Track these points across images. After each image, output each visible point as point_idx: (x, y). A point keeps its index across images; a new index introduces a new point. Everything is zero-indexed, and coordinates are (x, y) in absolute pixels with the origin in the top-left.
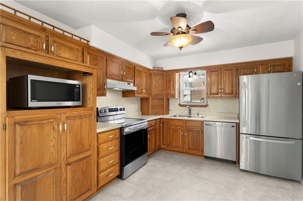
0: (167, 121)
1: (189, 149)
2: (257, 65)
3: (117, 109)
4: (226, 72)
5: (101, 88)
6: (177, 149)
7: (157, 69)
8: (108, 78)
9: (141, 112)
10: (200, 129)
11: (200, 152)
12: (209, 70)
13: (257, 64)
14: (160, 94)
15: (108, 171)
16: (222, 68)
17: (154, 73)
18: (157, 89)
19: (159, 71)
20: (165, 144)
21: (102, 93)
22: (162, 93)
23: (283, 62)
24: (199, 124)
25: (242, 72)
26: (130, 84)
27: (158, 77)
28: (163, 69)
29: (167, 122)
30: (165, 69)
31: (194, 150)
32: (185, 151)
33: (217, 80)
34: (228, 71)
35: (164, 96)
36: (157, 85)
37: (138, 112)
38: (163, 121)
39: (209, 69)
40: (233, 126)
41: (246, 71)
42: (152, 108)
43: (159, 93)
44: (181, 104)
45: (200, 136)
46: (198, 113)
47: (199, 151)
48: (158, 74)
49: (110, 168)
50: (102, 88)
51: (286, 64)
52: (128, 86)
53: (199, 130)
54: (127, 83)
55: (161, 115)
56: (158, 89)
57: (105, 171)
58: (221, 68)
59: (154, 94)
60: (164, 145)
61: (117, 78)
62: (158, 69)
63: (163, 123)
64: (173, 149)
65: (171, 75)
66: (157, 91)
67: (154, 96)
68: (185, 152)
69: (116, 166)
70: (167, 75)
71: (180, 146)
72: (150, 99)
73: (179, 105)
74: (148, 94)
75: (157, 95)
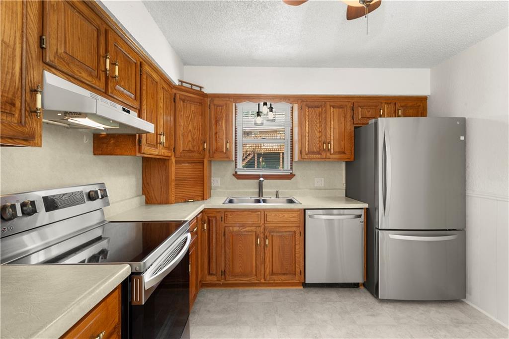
0: (219, 216)
1: (273, 273)
2: (381, 103)
3: (79, 197)
4: (335, 111)
5: (13, 105)
6: (245, 280)
7: (189, 86)
8: (51, 67)
9: (144, 197)
10: (296, 227)
11: (297, 276)
12: (305, 103)
13: (382, 101)
14: (196, 148)
16: (328, 103)
17: (183, 97)
18: (190, 139)
19: (193, 93)
20: (214, 273)
21: (20, 129)
22: (201, 148)
23: (417, 103)
24: (294, 217)
25: (360, 113)
27: (193, 108)
28: (203, 90)
29: (219, 218)
30: (206, 91)
31: (284, 274)
32: (263, 281)
33: (318, 125)
34: (337, 109)
35: (205, 155)
36: (190, 127)
37: (138, 196)
38: (208, 217)
39: (304, 101)
40: (360, 216)
41: (367, 112)
42: (177, 186)
43: (193, 147)
44: (238, 173)
45: (297, 243)
46: (277, 192)
47: (295, 275)
48: (192, 101)
50: (18, 104)
51: (420, 106)
53: (294, 229)
55: (198, 200)
56: (192, 138)
58: (325, 103)
59: (182, 150)
60: (212, 274)
61: (90, 79)
62: (192, 88)
63: (209, 221)
64: (236, 280)
65: (222, 106)
66: (189, 141)
67: (181, 153)
68: (264, 283)
70: (212, 107)
71: (252, 271)
72: (172, 163)
73: (234, 175)
74: (168, 148)
75: (190, 151)
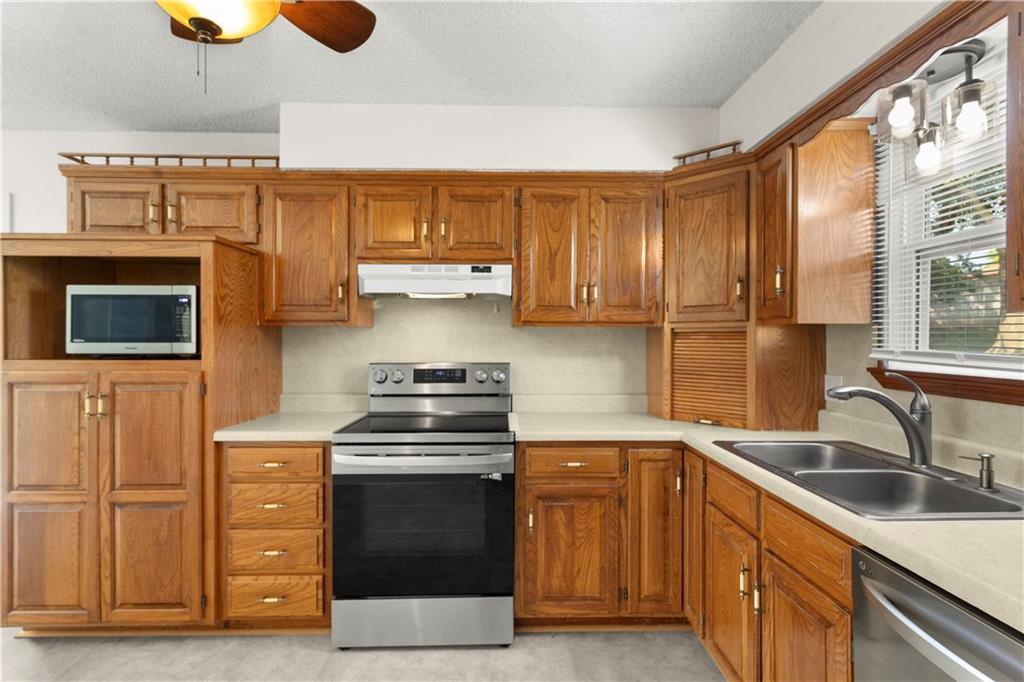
0: (699, 469)
3: (458, 375)
7: (703, 157)
8: (363, 259)
9: (645, 397)
15: (268, 580)
17: (684, 191)
18: (702, 278)
26: (488, 270)
27: (709, 206)
36: (702, 252)
48: (706, 190)
49: (279, 577)
52: (473, 278)
54: (469, 267)
56: (707, 275)
57: (255, 577)
59: (683, 305)
62: (707, 160)
66: (700, 283)
67: (680, 312)
69: (307, 578)
70: (760, 180)
73: (871, 371)
75: (702, 306)
